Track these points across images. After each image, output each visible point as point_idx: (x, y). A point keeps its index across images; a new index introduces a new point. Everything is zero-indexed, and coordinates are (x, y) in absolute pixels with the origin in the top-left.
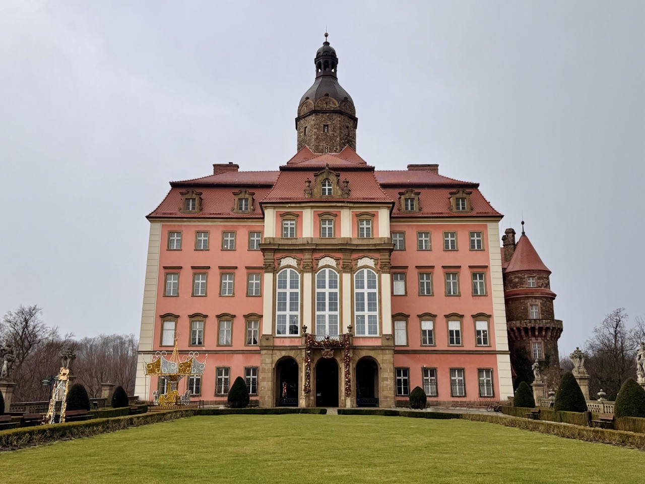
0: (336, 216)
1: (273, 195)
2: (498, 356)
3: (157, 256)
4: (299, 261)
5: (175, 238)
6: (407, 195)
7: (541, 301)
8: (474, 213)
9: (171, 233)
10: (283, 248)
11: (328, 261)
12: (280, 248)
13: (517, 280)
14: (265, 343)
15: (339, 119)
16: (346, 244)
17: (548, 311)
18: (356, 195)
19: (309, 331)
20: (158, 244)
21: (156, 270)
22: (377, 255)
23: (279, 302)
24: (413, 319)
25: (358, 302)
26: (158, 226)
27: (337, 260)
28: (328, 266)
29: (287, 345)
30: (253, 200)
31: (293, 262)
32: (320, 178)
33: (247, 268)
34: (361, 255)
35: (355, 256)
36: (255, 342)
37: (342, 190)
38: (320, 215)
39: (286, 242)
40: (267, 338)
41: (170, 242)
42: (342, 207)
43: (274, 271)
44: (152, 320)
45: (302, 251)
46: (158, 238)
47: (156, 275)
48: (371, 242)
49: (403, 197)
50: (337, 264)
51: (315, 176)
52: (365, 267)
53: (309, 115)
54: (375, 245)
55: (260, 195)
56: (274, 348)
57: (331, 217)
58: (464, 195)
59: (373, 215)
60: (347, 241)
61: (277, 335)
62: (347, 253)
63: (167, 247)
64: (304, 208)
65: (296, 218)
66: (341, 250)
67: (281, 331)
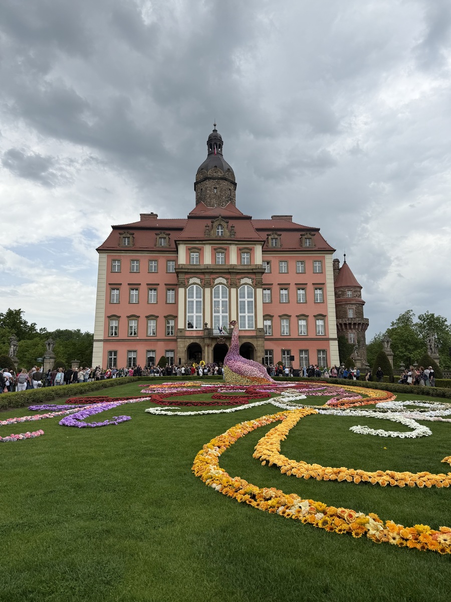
0: (226, 250)
1: (183, 235)
2: (331, 342)
3: (105, 277)
4: (201, 280)
6: (272, 236)
7: (355, 306)
8: (316, 249)
9: (114, 260)
10: (191, 271)
11: (220, 280)
12: (189, 271)
13: (340, 293)
14: (179, 334)
15: (225, 184)
16: (233, 269)
17: (360, 313)
18: (239, 236)
19: (209, 326)
20: (105, 268)
21: (104, 285)
22: (253, 276)
23: (189, 307)
24: (276, 318)
25: (241, 307)
26: (105, 255)
27: (227, 279)
28: (221, 283)
29: (194, 335)
30: (169, 238)
31: (198, 281)
32: (216, 224)
33: (166, 285)
34: (243, 276)
35: (239, 276)
36: (172, 334)
37: (231, 232)
38: (215, 249)
39: (193, 267)
40: (181, 331)
41: (113, 267)
42: (230, 244)
43: (185, 286)
44: (103, 319)
45: (203, 273)
46: (105, 264)
47: (104, 289)
48: (250, 267)
49: (270, 237)
50: (227, 282)
51: (212, 222)
52: (246, 284)
53: (204, 181)
54: (252, 269)
55: (174, 235)
56: (185, 337)
57: (223, 251)
58: (310, 236)
59: (251, 249)
60: (233, 267)
61: (187, 329)
62: (233, 275)
63: (111, 270)
64: (204, 244)
65: (200, 250)
66: (230, 273)
67: (190, 325)
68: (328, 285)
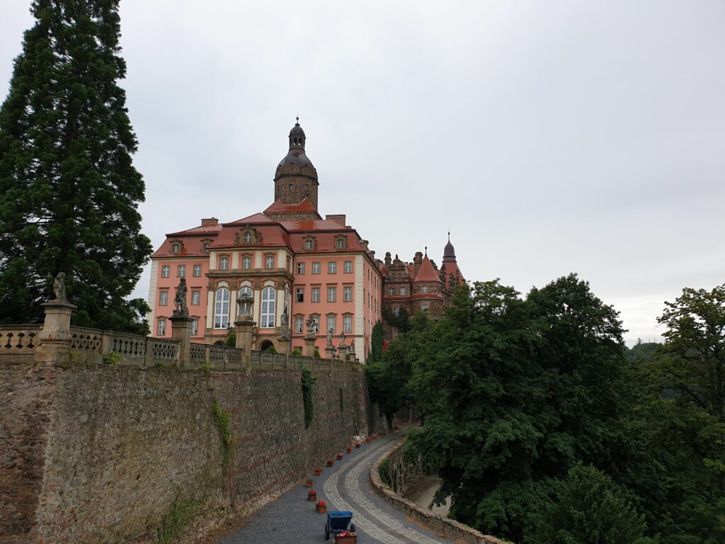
0: (252, 255)
1: (216, 243)
2: (356, 338)
3: (156, 281)
4: (229, 283)
5: (167, 269)
8: (348, 250)
9: (164, 267)
10: (220, 276)
11: (246, 283)
12: (218, 276)
14: (207, 333)
15: (300, 180)
16: (258, 273)
18: (265, 242)
20: (156, 274)
21: (155, 289)
22: (276, 279)
23: (217, 309)
25: (263, 308)
26: (157, 262)
27: (252, 282)
28: (246, 286)
29: (219, 334)
31: (226, 284)
32: (244, 231)
34: (266, 279)
35: (263, 279)
37: (258, 239)
38: (242, 255)
39: (223, 272)
40: (208, 330)
41: (163, 273)
42: (255, 250)
43: (214, 290)
44: (153, 320)
45: (231, 277)
46: (157, 270)
47: (154, 293)
48: (273, 271)
49: (304, 240)
50: (252, 285)
51: (241, 230)
52: (269, 286)
54: (274, 273)
56: (212, 336)
57: (249, 256)
58: (342, 238)
59: (274, 254)
60: (258, 271)
61: (215, 328)
62: (258, 278)
63: (162, 276)
64: (233, 250)
65: (228, 257)
66: (253, 276)
67: (218, 326)
68: (356, 284)
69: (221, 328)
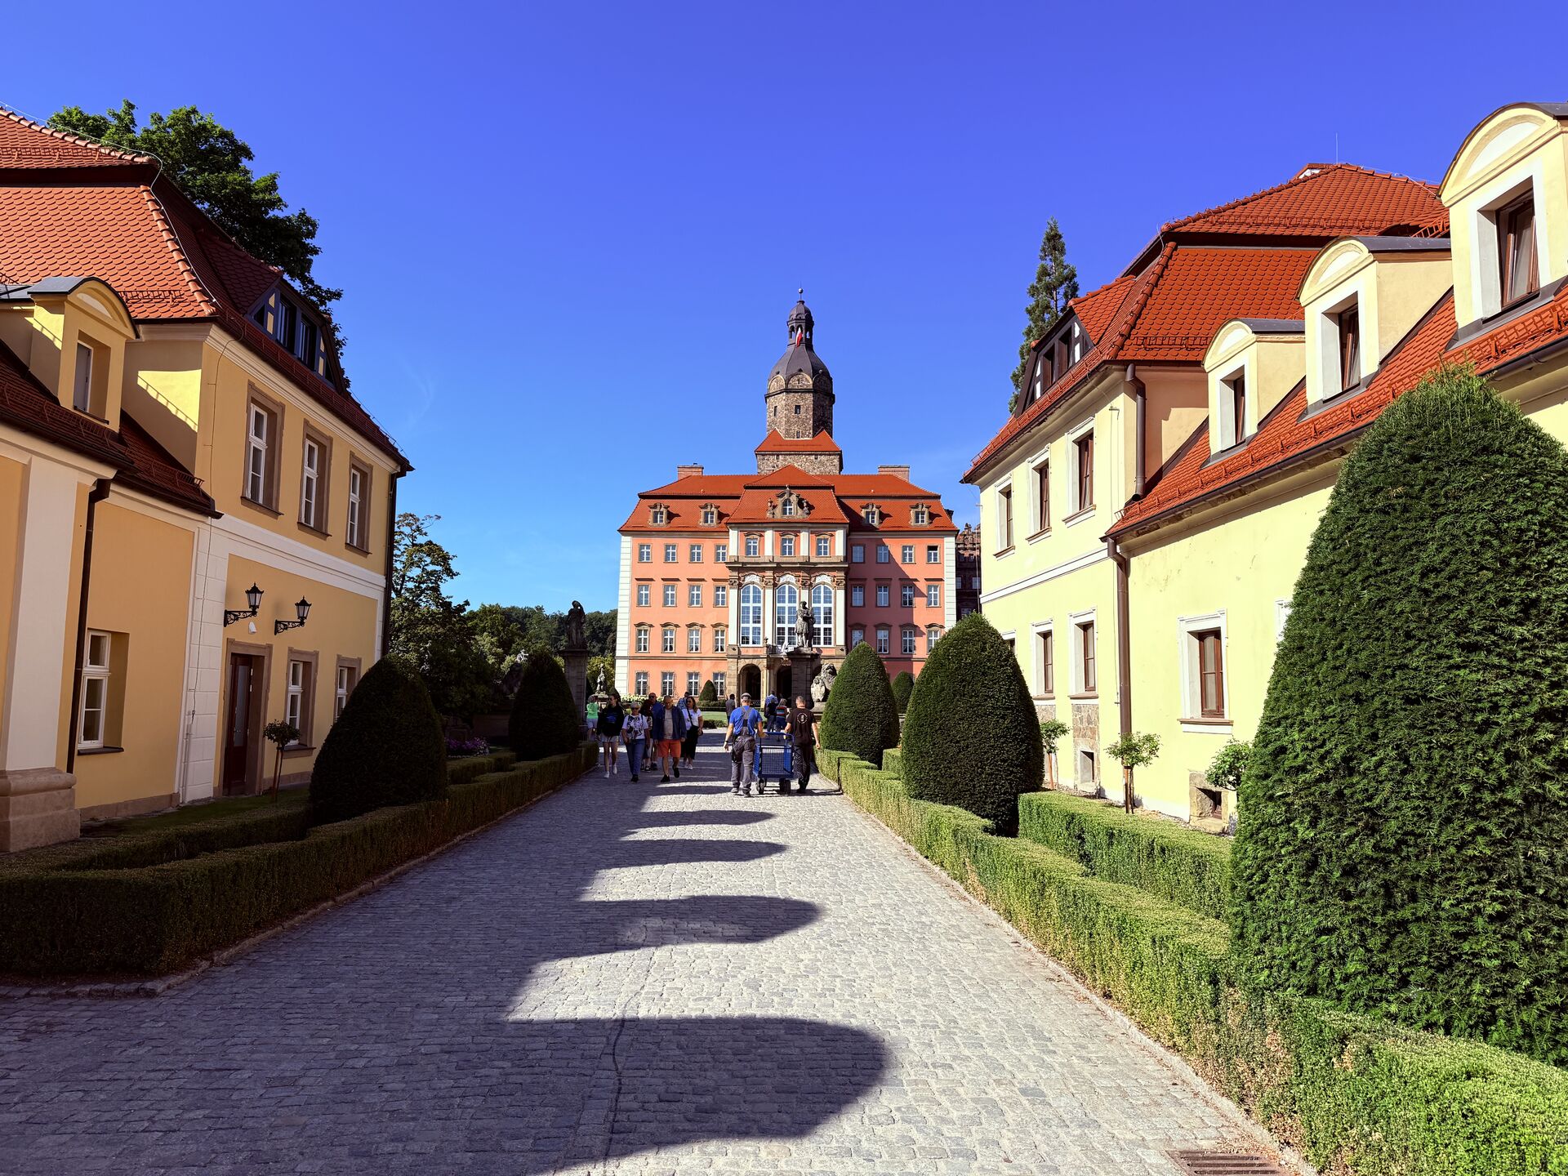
0: (794, 536)
1: (737, 515)
3: (630, 568)
5: (645, 551)
6: (868, 508)
8: (931, 528)
9: (642, 546)
10: (747, 566)
11: (789, 578)
12: (744, 566)
14: (732, 652)
15: (812, 399)
16: (805, 563)
18: (815, 515)
19: (770, 642)
20: (629, 556)
21: (630, 580)
22: (833, 573)
23: (742, 616)
24: (870, 629)
26: (629, 538)
27: (796, 577)
28: (789, 583)
29: (751, 654)
30: (719, 512)
31: (756, 580)
32: (782, 499)
33: (714, 580)
34: (819, 572)
35: (813, 573)
36: (722, 650)
37: (803, 510)
38: (781, 536)
39: (752, 561)
40: (733, 647)
41: (641, 554)
42: (801, 528)
43: (739, 587)
44: (628, 628)
45: (764, 569)
46: (630, 550)
47: (630, 586)
48: (828, 561)
49: (864, 511)
50: (796, 582)
51: (777, 496)
52: (822, 583)
53: (780, 393)
54: (828, 564)
55: (725, 507)
56: (739, 657)
57: (791, 537)
58: (924, 509)
59: (829, 535)
60: (805, 560)
61: (741, 645)
62: (805, 571)
63: (640, 560)
64: (765, 528)
65: (758, 537)
66: (801, 569)
67: (745, 641)
68: (946, 581)
69: (751, 645)
